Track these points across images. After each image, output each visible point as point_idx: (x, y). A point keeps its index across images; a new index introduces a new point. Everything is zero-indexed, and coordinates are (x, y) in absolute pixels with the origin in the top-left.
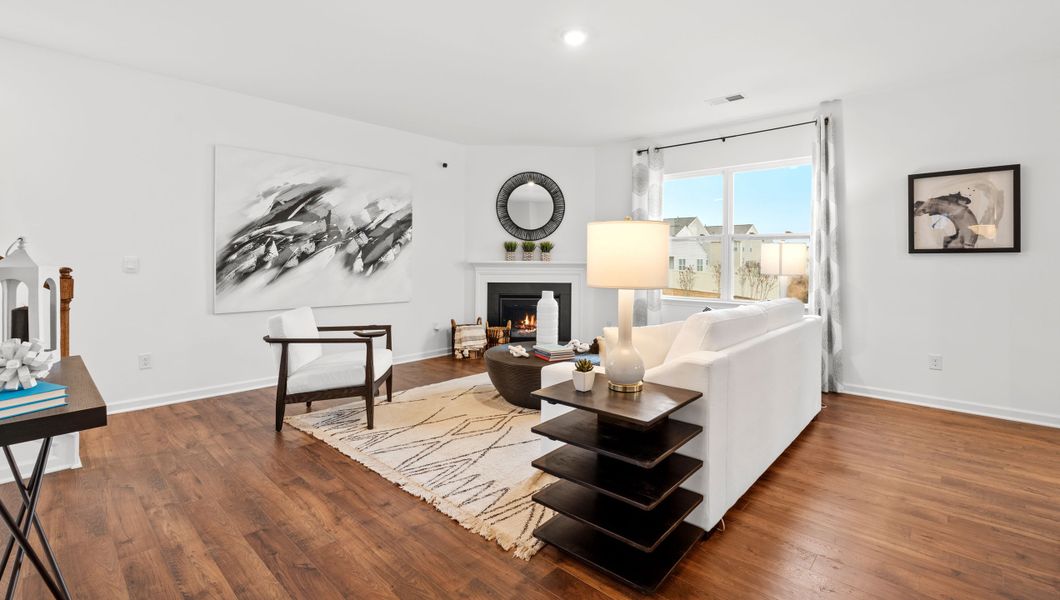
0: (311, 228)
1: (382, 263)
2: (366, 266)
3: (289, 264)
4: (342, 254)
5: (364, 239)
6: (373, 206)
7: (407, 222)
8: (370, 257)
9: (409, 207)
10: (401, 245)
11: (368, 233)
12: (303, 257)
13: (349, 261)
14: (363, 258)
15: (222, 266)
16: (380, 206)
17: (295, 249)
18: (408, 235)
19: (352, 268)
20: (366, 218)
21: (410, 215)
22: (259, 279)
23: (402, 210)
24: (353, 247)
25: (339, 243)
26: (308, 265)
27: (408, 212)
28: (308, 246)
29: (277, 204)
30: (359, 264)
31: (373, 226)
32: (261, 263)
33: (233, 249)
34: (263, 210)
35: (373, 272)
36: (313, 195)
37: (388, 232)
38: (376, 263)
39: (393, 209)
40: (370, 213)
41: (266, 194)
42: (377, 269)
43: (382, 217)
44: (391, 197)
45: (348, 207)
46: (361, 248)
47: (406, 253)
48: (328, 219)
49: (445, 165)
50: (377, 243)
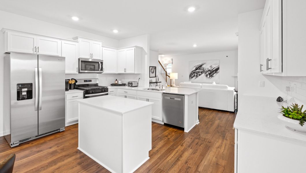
0: (201, 71)
2: (210, 77)
3: (198, 76)
4: (205, 74)
5: (209, 72)
6: (211, 66)
7: (217, 69)
8: (211, 75)
9: (219, 66)
11: (210, 71)
12: (200, 75)
13: (207, 76)
14: (209, 75)
15: (190, 76)
16: (212, 66)
17: (198, 74)
18: (218, 71)
20: (210, 68)
22: (194, 78)
23: (217, 67)
24: (207, 73)
28: (200, 73)
29: (196, 68)
30: (208, 76)
31: (211, 70)
32: (194, 76)
33: (191, 74)
34: (194, 69)
36: (201, 66)
37: (214, 71)
38: (212, 76)
39: (215, 67)
41: (195, 67)
43: (213, 68)
44: (215, 65)
45: (207, 67)
46: (209, 74)
47: (218, 74)
48: (203, 69)
49: (227, 56)
50: (212, 73)
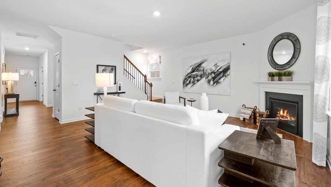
0: (199, 73)
1: (219, 82)
2: (214, 83)
3: (195, 82)
4: (207, 79)
5: (213, 75)
6: (216, 65)
7: (227, 69)
8: (215, 80)
9: (229, 63)
10: (226, 76)
11: (214, 73)
12: (198, 81)
13: (209, 82)
14: (213, 81)
15: (184, 83)
16: (218, 65)
17: (196, 79)
18: (228, 73)
19: (210, 84)
20: (214, 69)
21: (229, 66)
22: (190, 86)
23: (226, 65)
24: (210, 78)
25: (206, 77)
26: (199, 82)
27: (228, 65)
28: (199, 78)
29: (193, 68)
30: (212, 82)
31: (216, 71)
32: (190, 82)
33: (185, 79)
34: (190, 70)
35: (216, 85)
36: (200, 65)
37: (221, 73)
38: (217, 82)
39: (222, 65)
40: (215, 67)
41: (191, 67)
42: (217, 84)
43: (219, 68)
44: (222, 61)
45: (209, 67)
46: (212, 78)
47: (227, 79)
48: (203, 70)
49: (244, 44)
50: (217, 76)
